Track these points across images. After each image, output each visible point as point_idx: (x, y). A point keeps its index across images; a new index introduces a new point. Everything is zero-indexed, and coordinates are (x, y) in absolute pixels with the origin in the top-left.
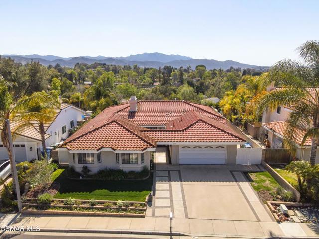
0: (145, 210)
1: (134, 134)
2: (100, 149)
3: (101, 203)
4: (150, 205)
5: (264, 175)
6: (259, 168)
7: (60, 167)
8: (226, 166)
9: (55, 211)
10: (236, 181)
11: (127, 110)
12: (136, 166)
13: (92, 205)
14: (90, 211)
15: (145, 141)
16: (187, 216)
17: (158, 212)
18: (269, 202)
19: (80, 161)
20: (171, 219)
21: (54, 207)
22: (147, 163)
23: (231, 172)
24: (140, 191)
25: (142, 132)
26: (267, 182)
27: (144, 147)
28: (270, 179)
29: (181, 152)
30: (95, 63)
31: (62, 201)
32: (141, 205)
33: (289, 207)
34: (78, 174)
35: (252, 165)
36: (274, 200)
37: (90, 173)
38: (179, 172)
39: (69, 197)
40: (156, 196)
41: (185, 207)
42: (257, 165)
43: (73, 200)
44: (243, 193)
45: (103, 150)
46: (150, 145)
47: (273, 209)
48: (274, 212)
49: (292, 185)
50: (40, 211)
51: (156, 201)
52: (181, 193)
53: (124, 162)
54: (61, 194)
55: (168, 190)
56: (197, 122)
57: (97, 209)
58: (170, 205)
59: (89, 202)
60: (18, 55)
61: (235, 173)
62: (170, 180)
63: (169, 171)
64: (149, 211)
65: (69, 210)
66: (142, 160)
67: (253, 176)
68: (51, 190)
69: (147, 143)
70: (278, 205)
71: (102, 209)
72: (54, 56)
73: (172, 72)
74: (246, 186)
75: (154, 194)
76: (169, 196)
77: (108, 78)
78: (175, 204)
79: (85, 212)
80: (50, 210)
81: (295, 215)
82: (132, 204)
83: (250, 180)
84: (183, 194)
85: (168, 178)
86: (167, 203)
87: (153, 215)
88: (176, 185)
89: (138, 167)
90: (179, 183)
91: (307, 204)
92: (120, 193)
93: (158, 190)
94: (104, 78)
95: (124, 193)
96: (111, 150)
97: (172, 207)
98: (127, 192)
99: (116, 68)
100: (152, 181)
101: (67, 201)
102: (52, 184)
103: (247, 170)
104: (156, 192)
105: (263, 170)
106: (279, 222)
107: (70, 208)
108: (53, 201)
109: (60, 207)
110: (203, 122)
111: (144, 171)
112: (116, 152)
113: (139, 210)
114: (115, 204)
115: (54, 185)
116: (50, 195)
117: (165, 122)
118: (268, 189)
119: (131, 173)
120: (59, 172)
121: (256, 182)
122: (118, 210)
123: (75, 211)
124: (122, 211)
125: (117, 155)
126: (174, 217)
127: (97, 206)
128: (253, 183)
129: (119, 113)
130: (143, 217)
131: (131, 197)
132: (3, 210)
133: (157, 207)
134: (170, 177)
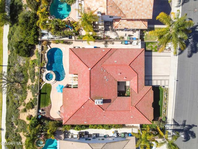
0: (167, 88)
16: (169, 76)
51: (162, 85)
55: (157, 81)
62: (152, 80)
74: (154, 54)
76: (160, 81)
78: (163, 79)
87: (168, 85)
90: (153, 77)
93: (157, 84)
131: (162, 93)
133: (165, 84)
134: (149, 80)
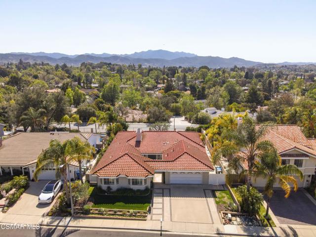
0: (146, 216)
1: (140, 165)
2: (118, 176)
3: (120, 211)
4: (150, 213)
5: (225, 193)
6: (223, 187)
7: (92, 185)
8: (201, 186)
9: (93, 216)
10: (206, 197)
11: (135, 140)
12: (141, 186)
13: (115, 212)
14: (114, 216)
15: (147, 170)
16: (171, 220)
17: (154, 217)
18: (222, 212)
19: (105, 183)
20: (161, 222)
21: (93, 213)
22: (149, 184)
23: (204, 190)
24: (144, 204)
25: (145, 162)
26: (226, 198)
27: (147, 175)
28: (228, 196)
29: (172, 176)
30: (101, 62)
31: (97, 210)
32: (144, 213)
33: (233, 215)
34: (104, 191)
35: (220, 185)
36: (226, 211)
37: (112, 191)
38: (170, 189)
39: (101, 207)
40: (154, 207)
41: (171, 215)
42: (223, 185)
43: (103, 209)
44: (208, 206)
45: (120, 176)
46: (151, 173)
47: (223, 217)
48: (223, 218)
49: (238, 201)
50: (85, 216)
51: (154, 210)
52: (169, 205)
53: (133, 183)
54: (96, 205)
55: (161, 203)
56: (183, 154)
57: (118, 215)
58: (161, 213)
59: (113, 211)
60: (25, 52)
61: (206, 191)
62: (163, 196)
63: (163, 189)
64: (149, 217)
65: (101, 215)
66: (145, 182)
67: (218, 194)
68: (89, 202)
69: (148, 172)
70: (227, 214)
71: (121, 215)
72: (60, 54)
73: (175, 74)
74: (211, 201)
75: (152, 206)
76: (161, 207)
77: (115, 85)
78: (165, 212)
79: (111, 217)
80: (90, 215)
81: (236, 220)
82: (139, 212)
83: (214, 196)
84: (171, 206)
85: (161, 194)
86: (160, 211)
87: (151, 219)
88: (167, 199)
89: (142, 187)
90: (169, 198)
91: (245, 214)
92: (131, 205)
93: (155, 203)
94: (111, 85)
95: (134, 205)
96: (125, 176)
97: (163, 214)
98: (136, 205)
99: (121, 68)
100: (151, 196)
101: (100, 210)
102: (89, 198)
103: (215, 189)
104: (154, 204)
105: (226, 189)
106: (224, 224)
107: (102, 214)
108: (91, 210)
109: (96, 213)
110: (188, 154)
111: (147, 189)
112: (129, 178)
113: (144, 216)
114: (129, 212)
115: (90, 199)
116: (89, 206)
117: (162, 150)
118: (225, 203)
119: (138, 191)
120: (92, 189)
121: (219, 198)
122: (131, 215)
123: (105, 216)
124: (133, 217)
125: (129, 180)
126: (163, 220)
127: (118, 213)
128: (217, 199)
129: (129, 142)
130: (145, 220)
131: (139, 208)
132: (62, 215)
133: (154, 214)
134: (163, 193)
